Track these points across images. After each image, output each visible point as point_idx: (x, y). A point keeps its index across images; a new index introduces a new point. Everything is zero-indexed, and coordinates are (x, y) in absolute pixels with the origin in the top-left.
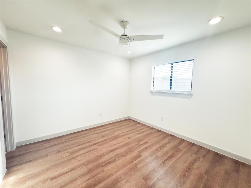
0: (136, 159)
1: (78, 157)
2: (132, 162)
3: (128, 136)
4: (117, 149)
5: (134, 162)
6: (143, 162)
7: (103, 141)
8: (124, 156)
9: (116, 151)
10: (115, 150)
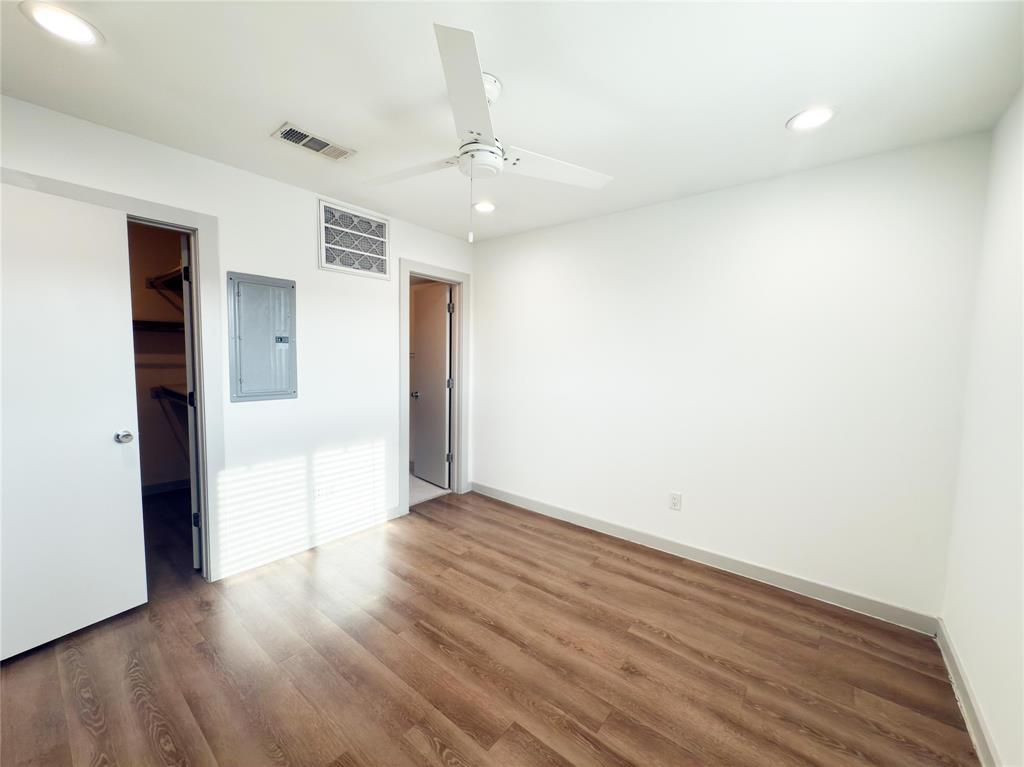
0: (460, 723)
1: (455, 568)
2: (438, 704)
3: (641, 660)
4: (513, 641)
5: (438, 714)
6: (441, 751)
7: (552, 593)
8: (477, 674)
9: (505, 640)
10: (504, 636)
